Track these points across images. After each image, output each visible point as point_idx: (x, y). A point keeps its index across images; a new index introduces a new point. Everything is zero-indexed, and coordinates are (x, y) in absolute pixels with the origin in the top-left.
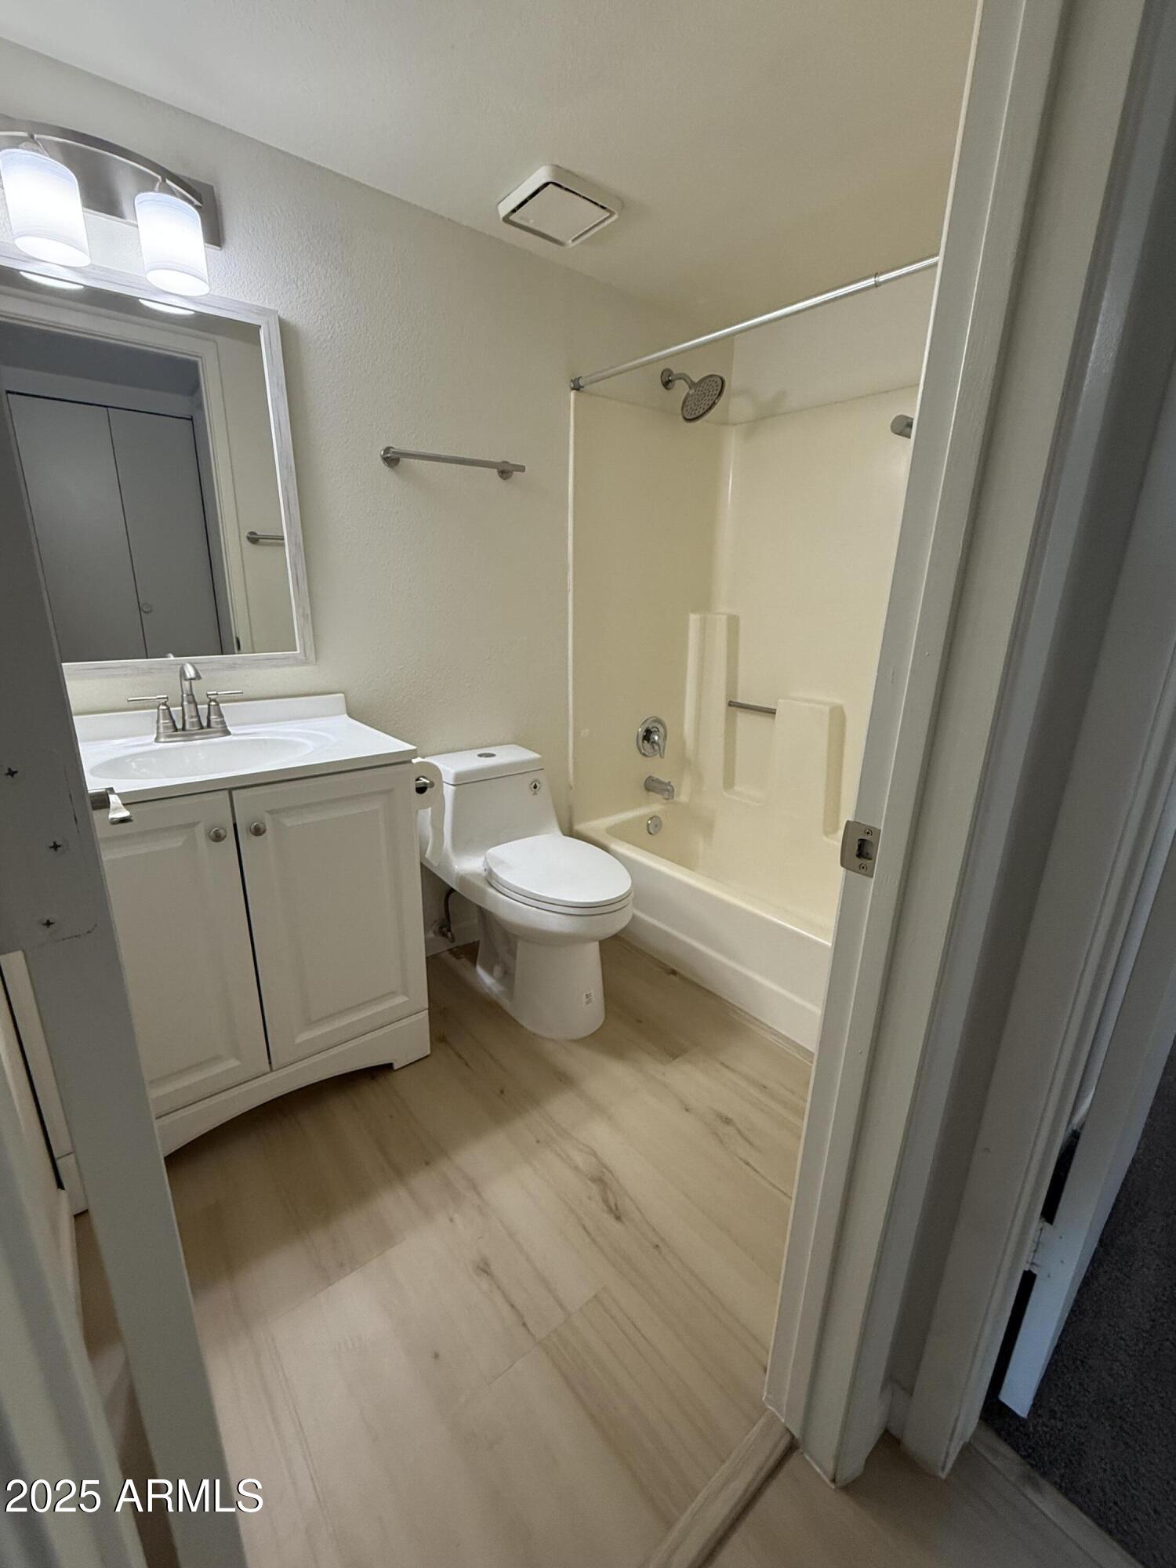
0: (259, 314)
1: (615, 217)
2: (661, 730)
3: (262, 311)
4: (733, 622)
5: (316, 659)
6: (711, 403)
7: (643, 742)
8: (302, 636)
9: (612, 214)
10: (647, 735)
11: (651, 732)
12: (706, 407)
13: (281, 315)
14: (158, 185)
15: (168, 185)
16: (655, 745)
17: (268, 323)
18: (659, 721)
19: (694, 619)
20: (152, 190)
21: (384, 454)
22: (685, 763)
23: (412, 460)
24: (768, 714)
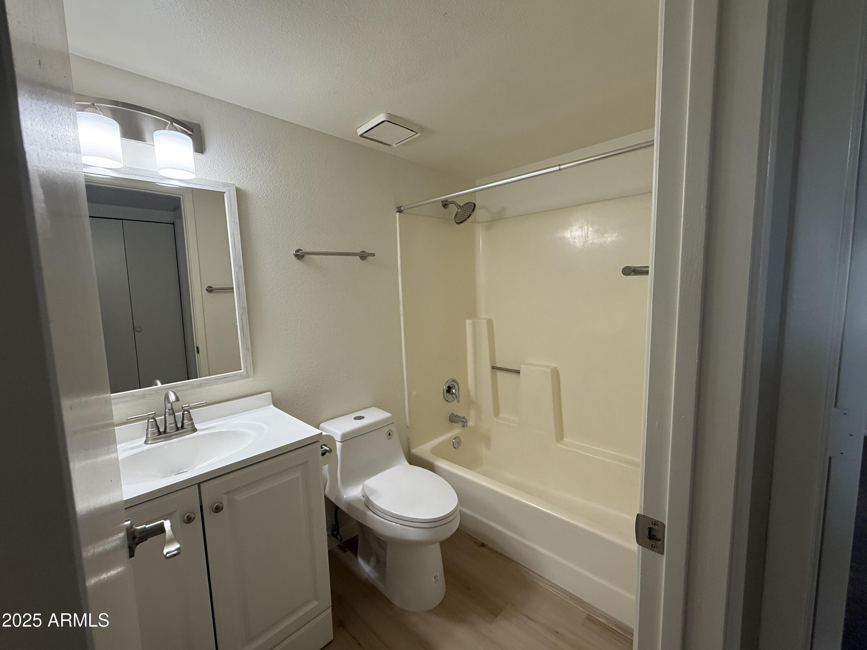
0: (224, 187)
1: (418, 135)
2: (456, 386)
3: (226, 185)
4: (490, 323)
5: (254, 374)
6: (469, 214)
7: (446, 393)
8: (246, 361)
9: (417, 133)
10: (449, 390)
11: (451, 388)
12: (467, 217)
13: (237, 186)
14: (168, 125)
15: (175, 126)
16: (453, 395)
17: (229, 191)
18: (454, 381)
19: (469, 323)
20: (164, 129)
21: (295, 252)
22: (471, 403)
23: (311, 256)
24: (515, 373)
